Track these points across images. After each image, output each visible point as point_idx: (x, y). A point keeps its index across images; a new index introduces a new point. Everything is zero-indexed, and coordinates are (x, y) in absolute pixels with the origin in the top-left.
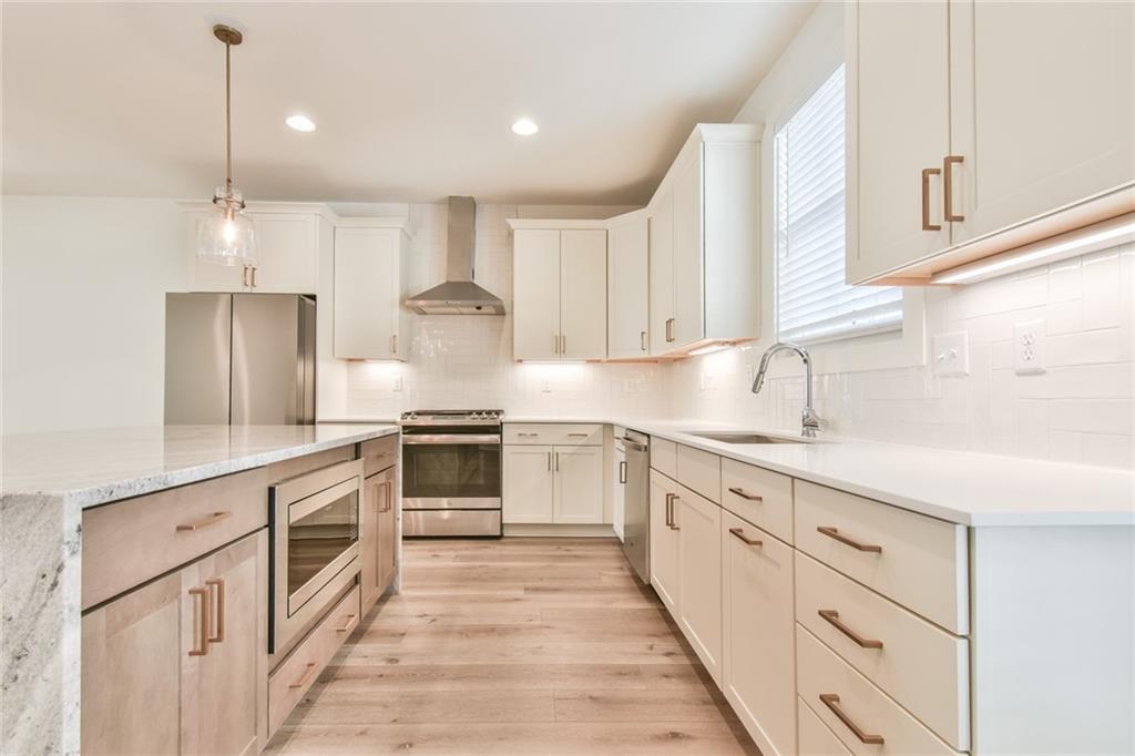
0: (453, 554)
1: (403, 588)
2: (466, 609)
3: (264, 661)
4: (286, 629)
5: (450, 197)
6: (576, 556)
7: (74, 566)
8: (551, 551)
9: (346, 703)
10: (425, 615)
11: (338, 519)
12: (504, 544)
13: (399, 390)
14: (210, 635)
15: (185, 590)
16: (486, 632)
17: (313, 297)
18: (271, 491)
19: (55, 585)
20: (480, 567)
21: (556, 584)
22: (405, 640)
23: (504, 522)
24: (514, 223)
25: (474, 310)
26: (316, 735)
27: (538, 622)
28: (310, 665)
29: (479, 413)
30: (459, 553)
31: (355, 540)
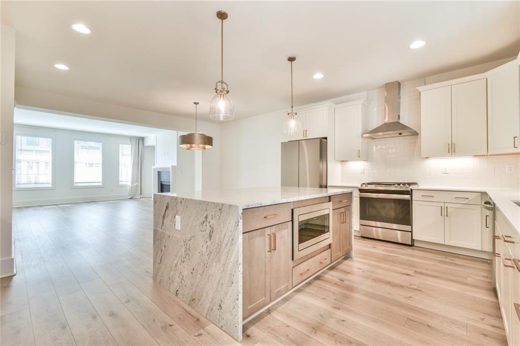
0: (383, 248)
1: (355, 256)
2: (380, 271)
3: (291, 264)
4: (297, 255)
5: (386, 84)
6: (455, 264)
7: (241, 221)
8: (440, 258)
9: (321, 288)
10: (361, 269)
11: (319, 222)
12: (413, 249)
13: (363, 173)
14: (273, 248)
15: (266, 234)
16: (385, 283)
17: (326, 138)
18: (293, 210)
19: (238, 225)
20: (395, 256)
21: (434, 274)
22: (349, 275)
23: (413, 238)
24: (420, 89)
25: (398, 135)
26: (309, 293)
27: (416, 287)
28: (308, 270)
29: (399, 184)
30: (387, 248)
31: (327, 232)
